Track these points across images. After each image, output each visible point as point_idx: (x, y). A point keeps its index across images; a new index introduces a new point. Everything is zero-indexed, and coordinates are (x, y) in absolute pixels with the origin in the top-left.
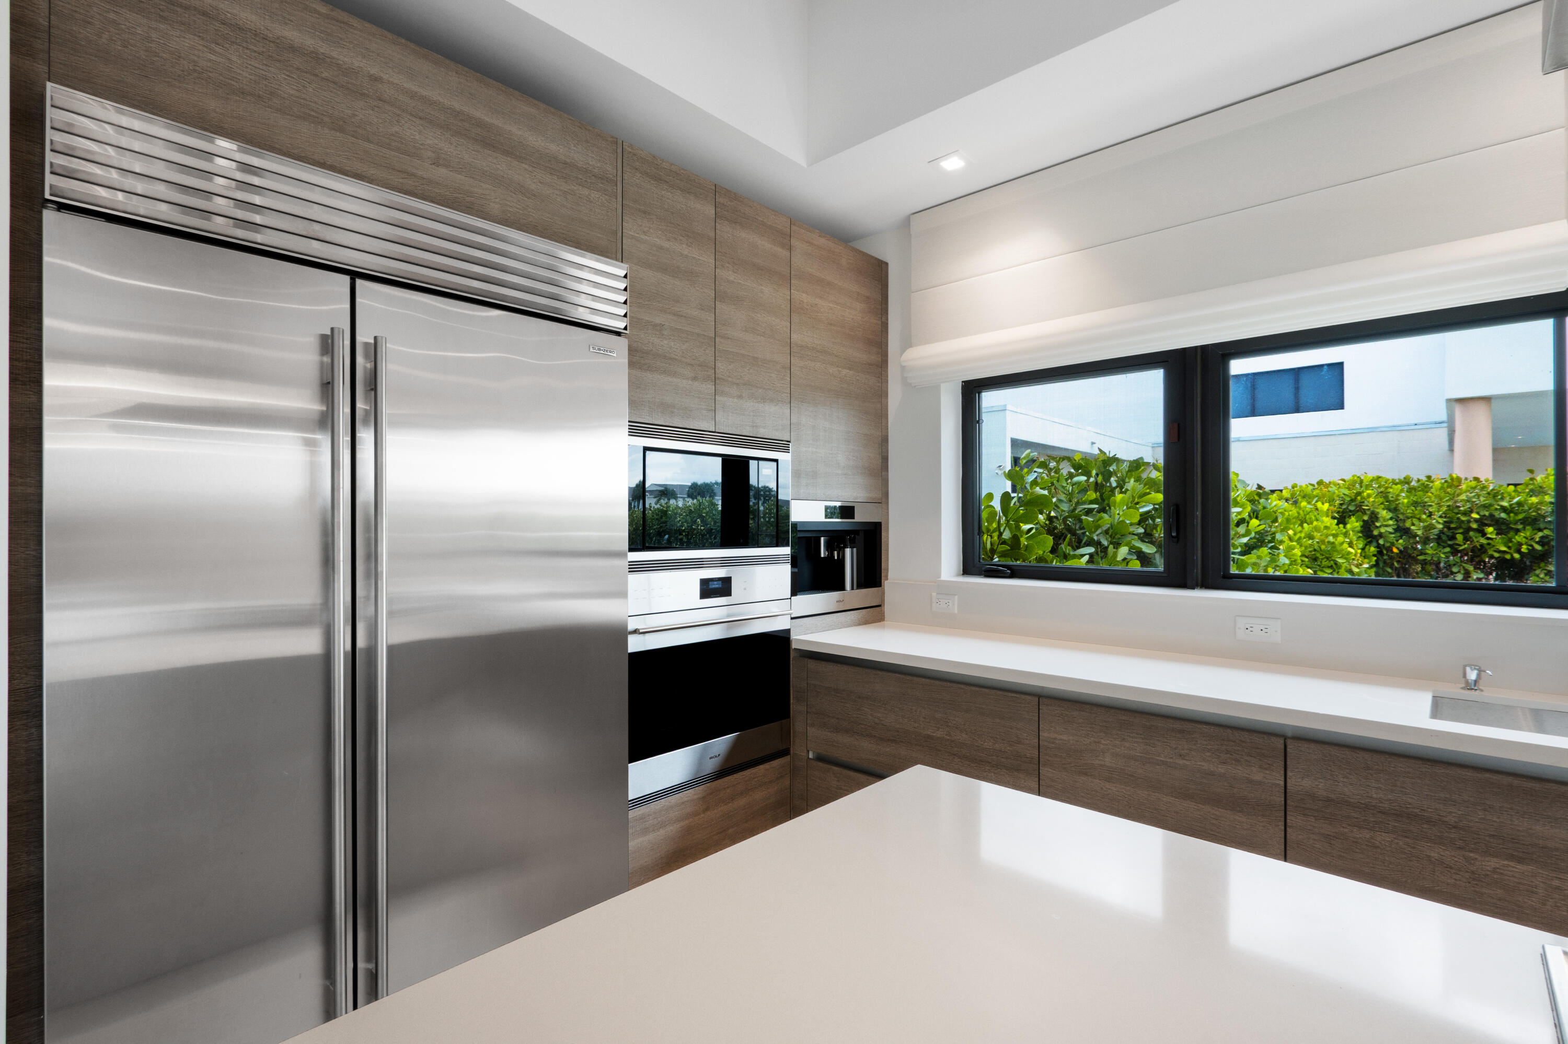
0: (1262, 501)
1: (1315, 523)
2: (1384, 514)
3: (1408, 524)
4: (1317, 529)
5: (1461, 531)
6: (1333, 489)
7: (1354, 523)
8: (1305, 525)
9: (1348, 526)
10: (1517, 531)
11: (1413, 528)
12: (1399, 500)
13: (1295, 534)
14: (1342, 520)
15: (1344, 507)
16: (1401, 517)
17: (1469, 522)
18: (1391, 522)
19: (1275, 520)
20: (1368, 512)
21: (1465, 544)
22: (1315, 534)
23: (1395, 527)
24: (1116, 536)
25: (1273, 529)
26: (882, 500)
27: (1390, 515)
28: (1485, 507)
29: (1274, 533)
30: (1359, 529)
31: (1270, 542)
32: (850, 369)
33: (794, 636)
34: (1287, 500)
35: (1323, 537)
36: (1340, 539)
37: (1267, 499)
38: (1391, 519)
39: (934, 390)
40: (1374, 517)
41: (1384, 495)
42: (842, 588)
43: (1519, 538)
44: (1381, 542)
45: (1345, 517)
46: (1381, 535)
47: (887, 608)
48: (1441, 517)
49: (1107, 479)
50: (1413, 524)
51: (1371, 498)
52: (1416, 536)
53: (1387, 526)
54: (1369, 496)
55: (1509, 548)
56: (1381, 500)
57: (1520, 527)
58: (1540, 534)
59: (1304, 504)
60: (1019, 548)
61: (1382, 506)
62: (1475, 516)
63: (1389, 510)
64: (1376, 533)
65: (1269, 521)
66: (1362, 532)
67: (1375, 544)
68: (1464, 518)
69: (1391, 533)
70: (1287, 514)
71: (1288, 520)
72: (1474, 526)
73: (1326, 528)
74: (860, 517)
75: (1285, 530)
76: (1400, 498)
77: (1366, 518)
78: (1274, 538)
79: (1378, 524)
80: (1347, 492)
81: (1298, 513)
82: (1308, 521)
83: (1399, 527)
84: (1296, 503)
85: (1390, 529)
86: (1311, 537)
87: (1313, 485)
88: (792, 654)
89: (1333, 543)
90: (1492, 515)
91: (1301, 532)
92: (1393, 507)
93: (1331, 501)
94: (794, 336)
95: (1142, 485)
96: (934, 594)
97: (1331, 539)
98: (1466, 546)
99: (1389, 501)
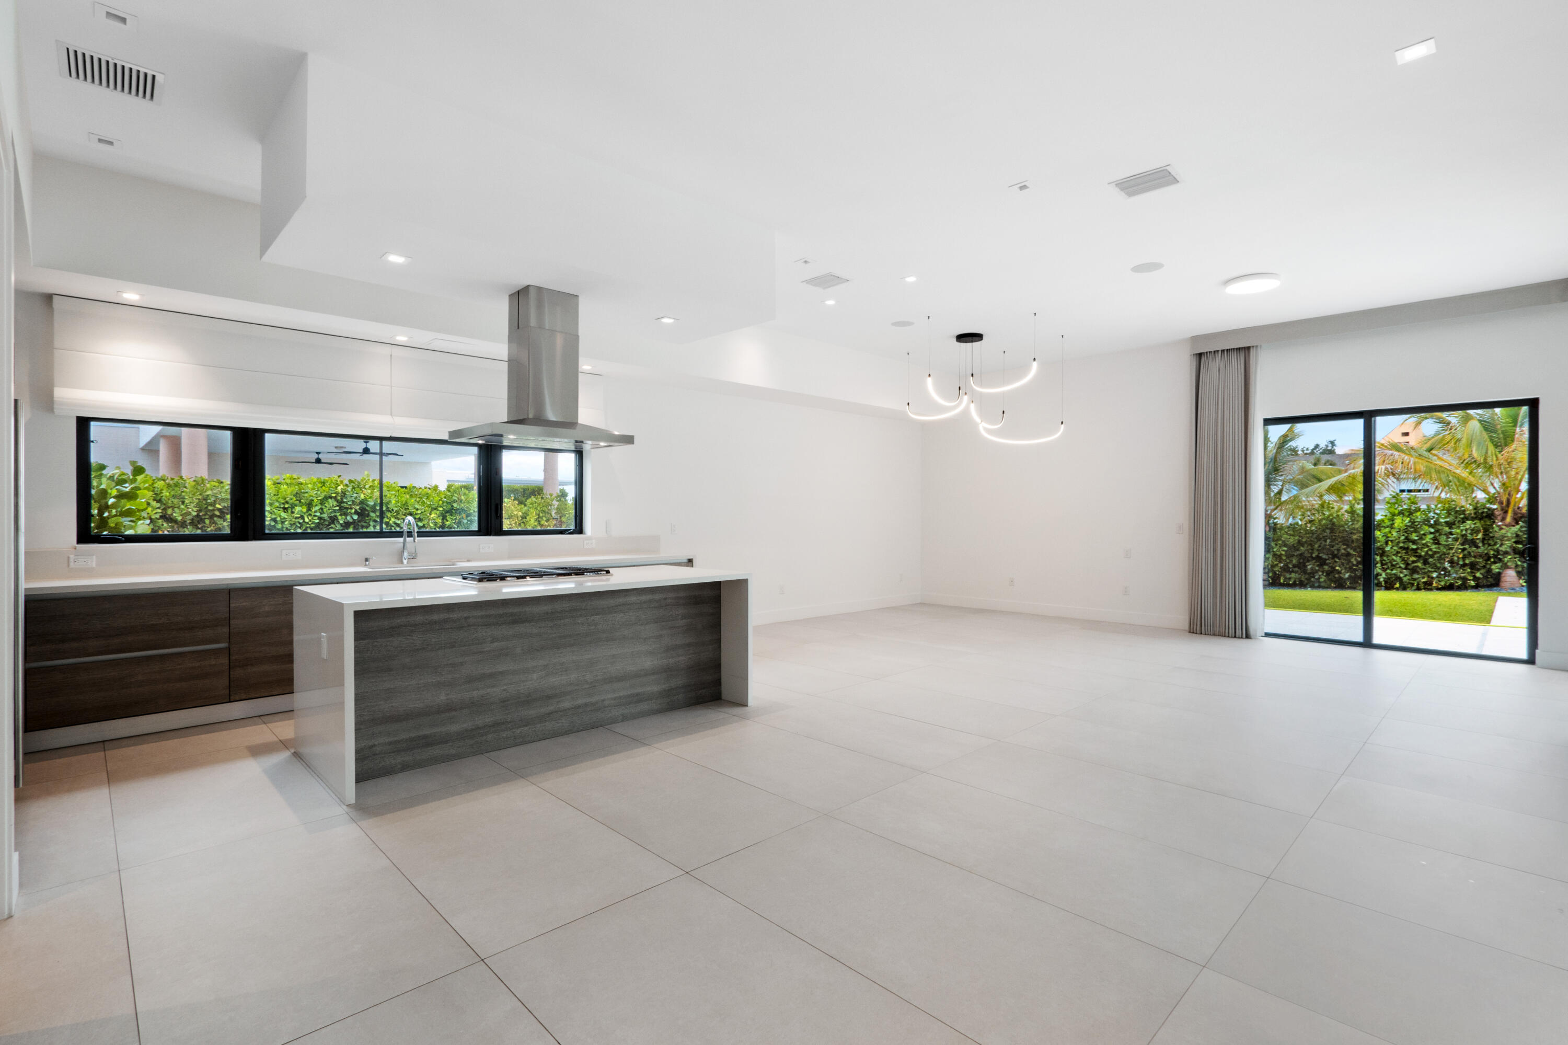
5: (207, 517)
12: (162, 493)
17: (214, 510)
21: (211, 526)
23: (161, 514)
48: (194, 507)
62: (218, 506)
72: (217, 513)
76: (163, 492)
92: (158, 498)
96: (72, 556)
98: (212, 528)
99: (155, 494)
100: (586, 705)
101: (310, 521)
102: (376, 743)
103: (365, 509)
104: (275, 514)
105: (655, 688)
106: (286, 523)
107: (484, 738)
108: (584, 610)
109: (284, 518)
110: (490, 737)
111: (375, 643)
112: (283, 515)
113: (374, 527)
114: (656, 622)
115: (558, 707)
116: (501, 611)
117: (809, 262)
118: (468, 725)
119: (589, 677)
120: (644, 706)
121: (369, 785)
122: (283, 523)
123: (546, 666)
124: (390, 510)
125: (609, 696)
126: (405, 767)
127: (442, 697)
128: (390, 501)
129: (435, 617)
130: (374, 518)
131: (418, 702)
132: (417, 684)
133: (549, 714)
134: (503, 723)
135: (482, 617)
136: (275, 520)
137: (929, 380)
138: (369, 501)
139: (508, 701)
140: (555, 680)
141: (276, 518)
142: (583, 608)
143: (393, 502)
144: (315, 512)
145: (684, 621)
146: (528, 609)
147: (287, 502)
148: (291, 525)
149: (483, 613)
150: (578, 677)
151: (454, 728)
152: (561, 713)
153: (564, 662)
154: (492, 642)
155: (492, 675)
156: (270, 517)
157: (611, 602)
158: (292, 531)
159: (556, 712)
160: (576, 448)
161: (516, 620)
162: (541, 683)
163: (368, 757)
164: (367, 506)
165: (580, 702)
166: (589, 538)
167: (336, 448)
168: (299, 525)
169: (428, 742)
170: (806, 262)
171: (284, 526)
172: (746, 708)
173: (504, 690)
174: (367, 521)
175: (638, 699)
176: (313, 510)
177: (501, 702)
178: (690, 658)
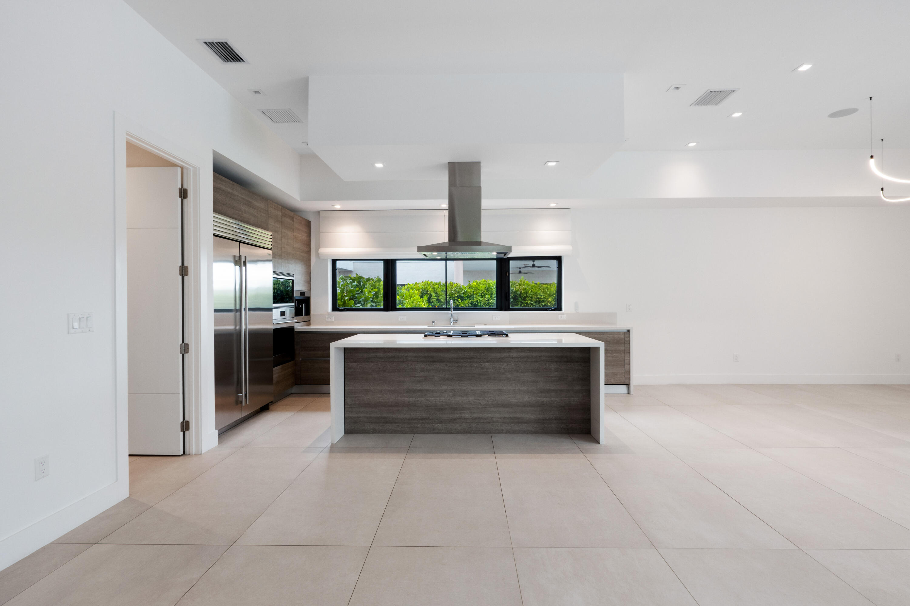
0: (400, 290)
1: (414, 298)
2: (434, 295)
3: (440, 298)
4: (415, 300)
6: (419, 285)
7: (425, 298)
8: (411, 298)
9: (424, 299)
10: (466, 300)
11: (441, 299)
13: (408, 301)
14: (422, 297)
15: (423, 292)
16: (438, 295)
18: (435, 297)
19: (403, 297)
20: (429, 294)
22: (414, 301)
24: (366, 301)
25: (403, 299)
26: (310, 291)
27: (435, 295)
28: (459, 292)
29: (403, 301)
30: (427, 300)
31: (402, 303)
32: (304, 253)
33: (295, 328)
34: (406, 289)
35: (416, 303)
36: (421, 303)
37: (401, 290)
38: (435, 296)
39: (327, 260)
40: (431, 295)
41: (433, 288)
42: (302, 315)
43: (466, 302)
44: (433, 304)
45: (423, 296)
46: (433, 302)
47: (311, 321)
49: (360, 284)
50: (441, 298)
51: (430, 290)
52: (442, 302)
53: (434, 299)
54: (429, 288)
55: (464, 305)
56: (432, 290)
57: (466, 299)
58: (471, 301)
59: (411, 291)
60: (346, 304)
61: (433, 292)
62: (456, 295)
63: (435, 293)
64: (431, 301)
65: (402, 297)
66: (427, 301)
67: (431, 305)
68: (454, 296)
69: (436, 301)
70: (406, 294)
71: (406, 296)
72: (456, 298)
73: (417, 299)
74: (306, 295)
75: (406, 300)
76: (438, 289)
77: (429, 296)
78: (403, 302)
79: (432, 298)
80: (423, 287)
81: (410, 294)
82: (412, 296)
83: (438, 299)
84: (409, 290)
85: (435, 300)
86: (413, 302)
87: (414, 284)
88: (295, 333)
89: (419, 304)
90: (460, 295)
91: (410, 301)
92: (436, 292)
93: (419, 290)
94: (295, 245)
95: (371, 286)
96: (327, 316)
97: (419, 303)
99: (435, 290)
100: (480, 418)
101: (492, 302)
102: (361, 416)
103: (516, 296)
104: (477, 299)
105: (532, 416)
106: (482, 303)
107: (416, 425)
108: (479, 358)
109: (481, 300)
110: (419, 425)
111: (361, 365)
112: (480, 299)
113: (521, 305)
114: (533, 372)
115: (461, 416)
116: (426, 354)
117: (680, 87)
118: (407, 416)
119: (482, 401)
120: (524, 427)
121: (351, 437)
122: (480, 303)
123: (453, 390)
124: (528, 296)
125: (497, 415)
126: (374, 432)
127: (393, 398)
128: (528, 292)
129: (390, 355)
130: (520, 301)
131: (381, 399)
132: (380, 389)
133: (455, 419)
134: (427, 419)
135: (415, 357)
136: (477, 301)
137: (872, 161)
138: (518, 292)
139: (430, 407)
140: (458, 399)
141: (478, 301)
142: (478, 357)
143: (530, 292)
144: (494, 297)
145: (557, 373)
146: (442, 355)
147: (483, 293)
148: (484, 304)
149: (414, 355)
150: (475, 400)
151: (400, 416)
152: (463, 420)
153: (465, 389)
154: (421, 372)
155: (420, 391)
156: (476, 300)
157: (498, 355)
158: (484, 307)
159: (460, 419)
160: (497, 257)
161: (434, 360)
162: (451, 400)
163: (357, 422)
164: (517, 294)
165: (475, 415)
166: (563, 314)
167: (524, 265)
168: (487, 304)
169: (386, 421)
170: (677, 88)
171: (481, 305)
172: (597, 445)
173: (428, 400)
174: (517, 302)
175: (519, 421)
176: (493, 297)
177: (426, 407)
178: (562, 400)
